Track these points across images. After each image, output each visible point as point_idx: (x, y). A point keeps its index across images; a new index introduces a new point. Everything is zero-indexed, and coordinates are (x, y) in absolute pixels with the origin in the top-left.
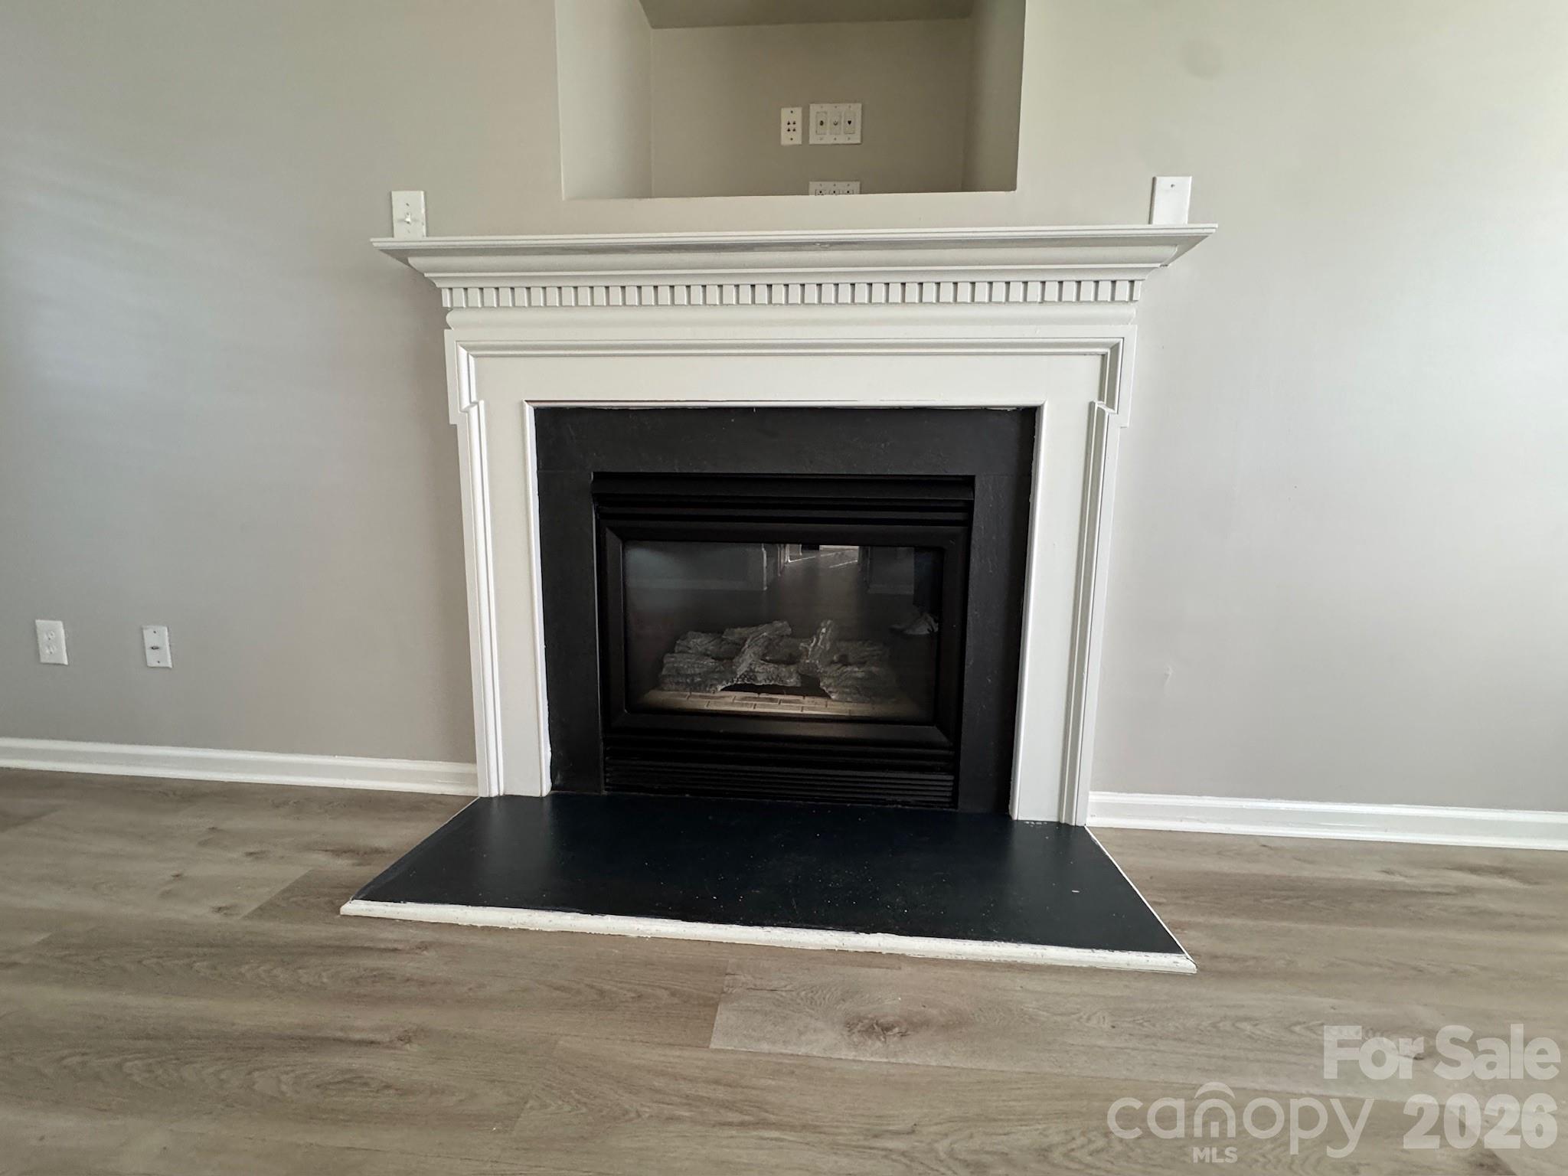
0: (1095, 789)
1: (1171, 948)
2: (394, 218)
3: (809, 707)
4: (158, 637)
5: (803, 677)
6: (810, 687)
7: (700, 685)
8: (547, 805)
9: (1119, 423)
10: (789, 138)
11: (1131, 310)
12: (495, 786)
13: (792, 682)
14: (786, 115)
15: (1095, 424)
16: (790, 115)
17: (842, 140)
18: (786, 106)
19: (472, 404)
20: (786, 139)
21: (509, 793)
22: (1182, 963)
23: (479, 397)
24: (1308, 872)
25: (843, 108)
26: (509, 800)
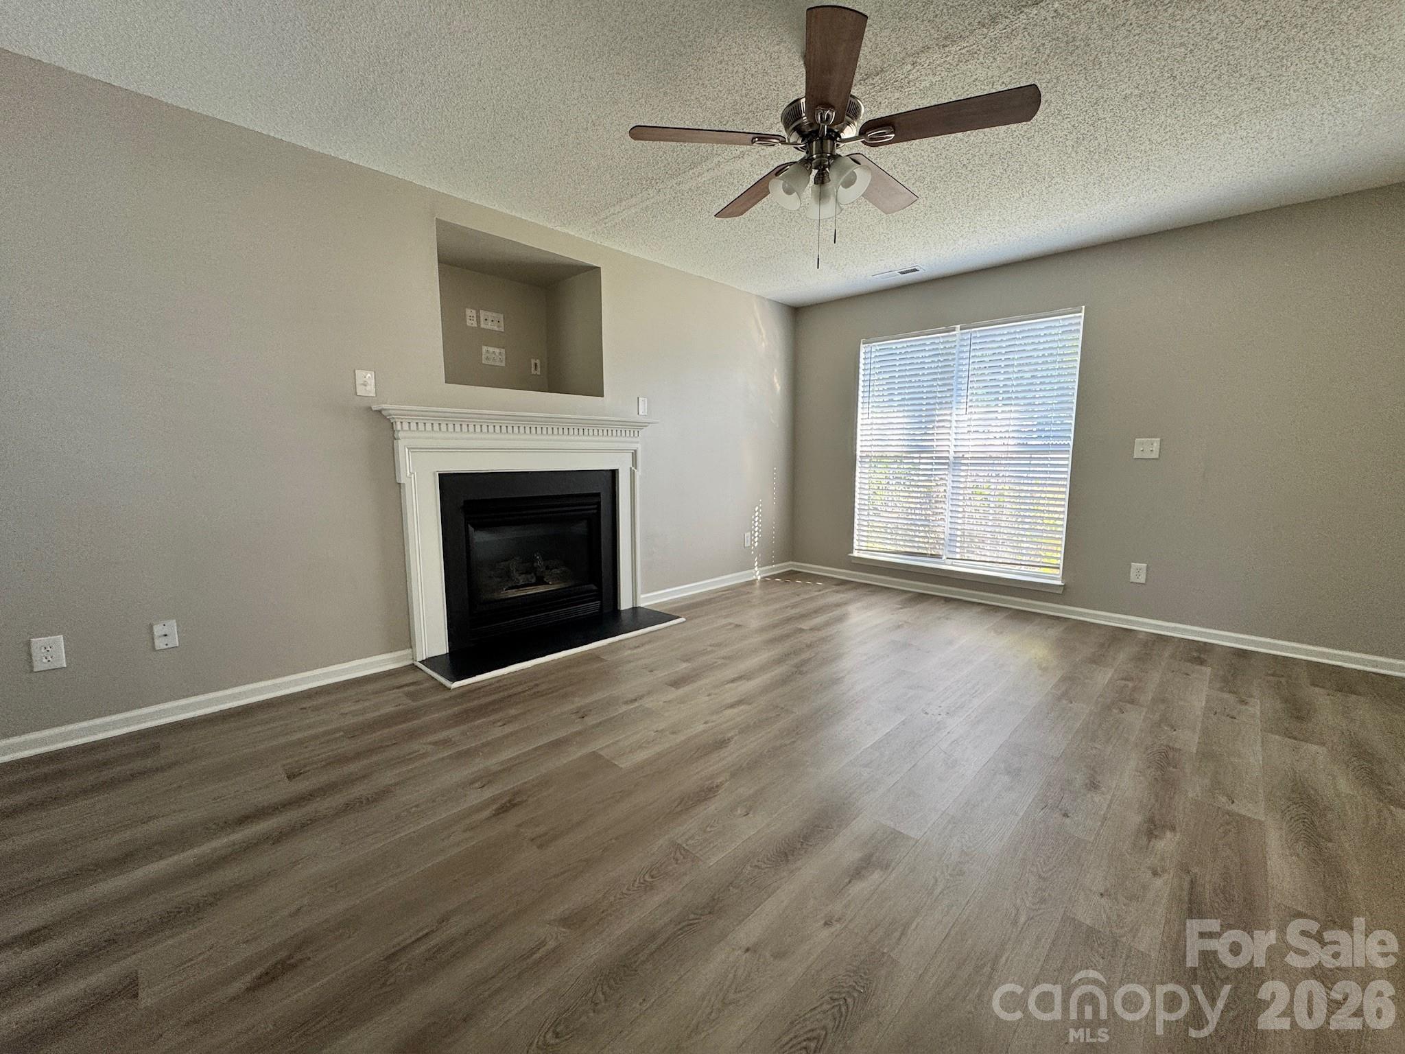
0: (642, 593)
1: (678, 617)
2: (357, 383)
3: (541, 589)
4: (167, 628)
5: (537, 578)
6: (540, 581)
7: (498, 589)
8: (447, 659)
9: (638, 474)
10: (472, 323)
11: (638, 440)
12: (424, 655)
13: (533, 580)
14: (468, 312)
15: (632, 474)
16: (470, 312)
17: (496, 328)
18: (468, 308)
19: (411, 474)
20: (469, 323)
21: (430, 656)
22: (683, 619)
23: (414, 469)
24: (694, 601)
25: (494, 314)
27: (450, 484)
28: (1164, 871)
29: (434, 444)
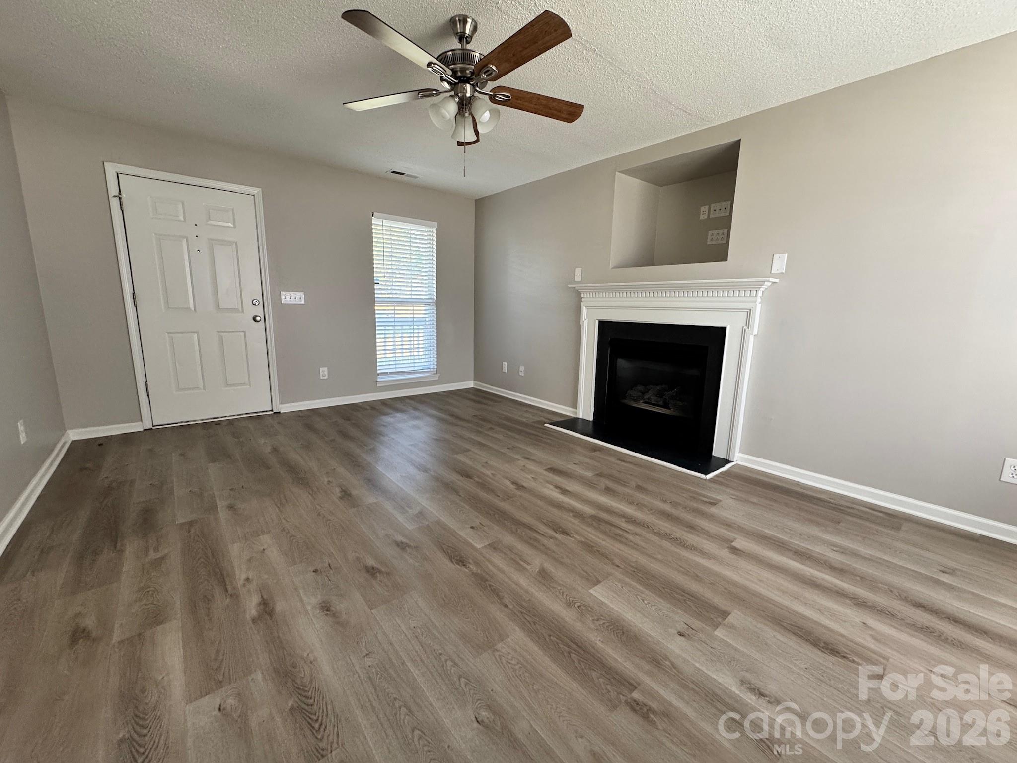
0: (740, 452)
2: (575, 275)
4: (522, 368)
5: (664, 403)
6: (666, 406)
7: (636, 401)
8: (591, 424)
9: (751, 334)
10: (703, 217)
12: (580, 415)
13: (661, 403)
14: (702, 209)
15: (744, 333)
16: (704, 208)
17: (722, 214)
18: (702, 206)
19: (585, 319)
20: (702, 217)
23: (587, 318)
25: (724, 203)
26: (583, 419)
27: (606, 329)
28: (244, 585)
29: (600, 304)
